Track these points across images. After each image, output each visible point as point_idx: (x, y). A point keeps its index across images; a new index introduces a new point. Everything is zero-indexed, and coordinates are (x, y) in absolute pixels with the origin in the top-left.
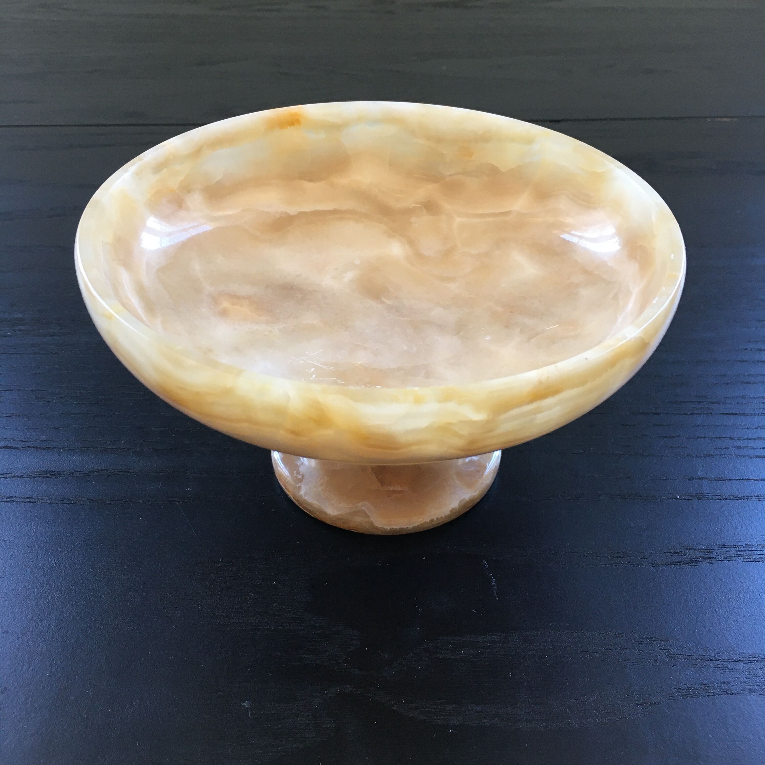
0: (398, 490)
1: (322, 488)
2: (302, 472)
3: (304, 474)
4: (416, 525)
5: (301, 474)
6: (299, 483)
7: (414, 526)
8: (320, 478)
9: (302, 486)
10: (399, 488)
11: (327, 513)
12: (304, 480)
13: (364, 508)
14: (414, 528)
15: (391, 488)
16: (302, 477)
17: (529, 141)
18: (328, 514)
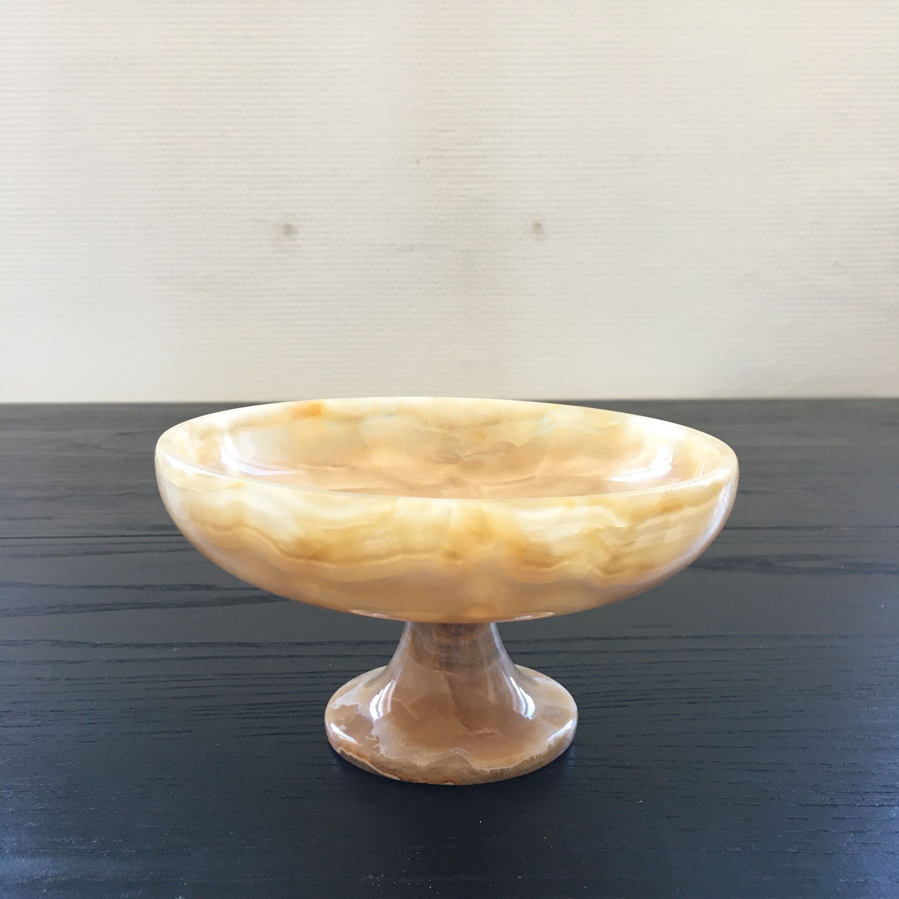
0: (488, 732)
1: (404, 743)
2: (376, 735)
3: (378, 736)
4: (517, 764)
5: (375, 736)
6: (376, 744)
7: (514, 766)
8: (399, 736)
9: (381, 746)
10: (489, 731)
11: (417, 765)
12: (380, 740)
13: (457, 753)
14: (515, 768)
15: (481, 732)
16: (377, 739)
17: (540, 416)
18: (419, 766)
